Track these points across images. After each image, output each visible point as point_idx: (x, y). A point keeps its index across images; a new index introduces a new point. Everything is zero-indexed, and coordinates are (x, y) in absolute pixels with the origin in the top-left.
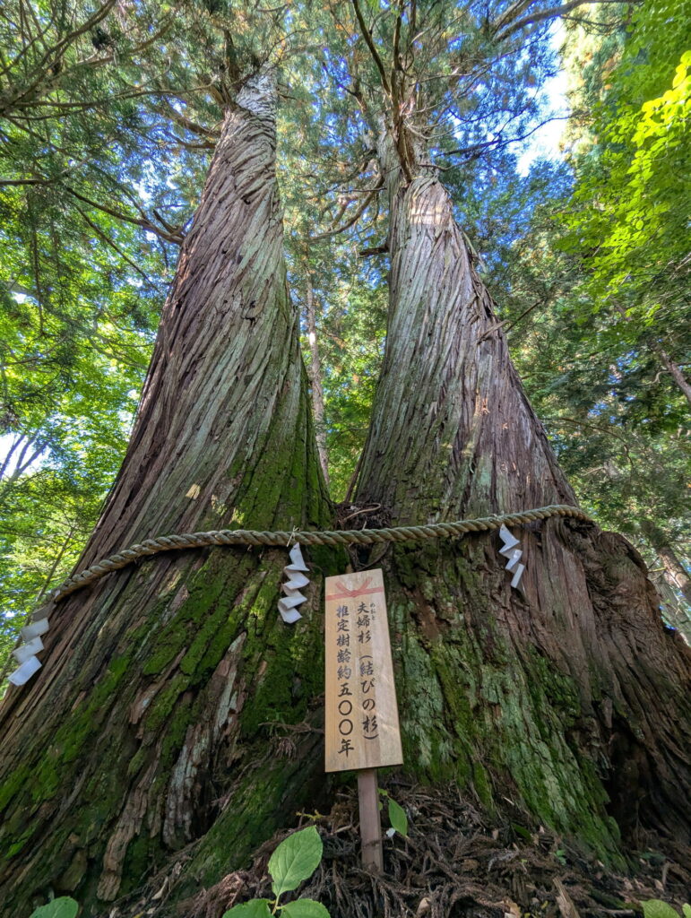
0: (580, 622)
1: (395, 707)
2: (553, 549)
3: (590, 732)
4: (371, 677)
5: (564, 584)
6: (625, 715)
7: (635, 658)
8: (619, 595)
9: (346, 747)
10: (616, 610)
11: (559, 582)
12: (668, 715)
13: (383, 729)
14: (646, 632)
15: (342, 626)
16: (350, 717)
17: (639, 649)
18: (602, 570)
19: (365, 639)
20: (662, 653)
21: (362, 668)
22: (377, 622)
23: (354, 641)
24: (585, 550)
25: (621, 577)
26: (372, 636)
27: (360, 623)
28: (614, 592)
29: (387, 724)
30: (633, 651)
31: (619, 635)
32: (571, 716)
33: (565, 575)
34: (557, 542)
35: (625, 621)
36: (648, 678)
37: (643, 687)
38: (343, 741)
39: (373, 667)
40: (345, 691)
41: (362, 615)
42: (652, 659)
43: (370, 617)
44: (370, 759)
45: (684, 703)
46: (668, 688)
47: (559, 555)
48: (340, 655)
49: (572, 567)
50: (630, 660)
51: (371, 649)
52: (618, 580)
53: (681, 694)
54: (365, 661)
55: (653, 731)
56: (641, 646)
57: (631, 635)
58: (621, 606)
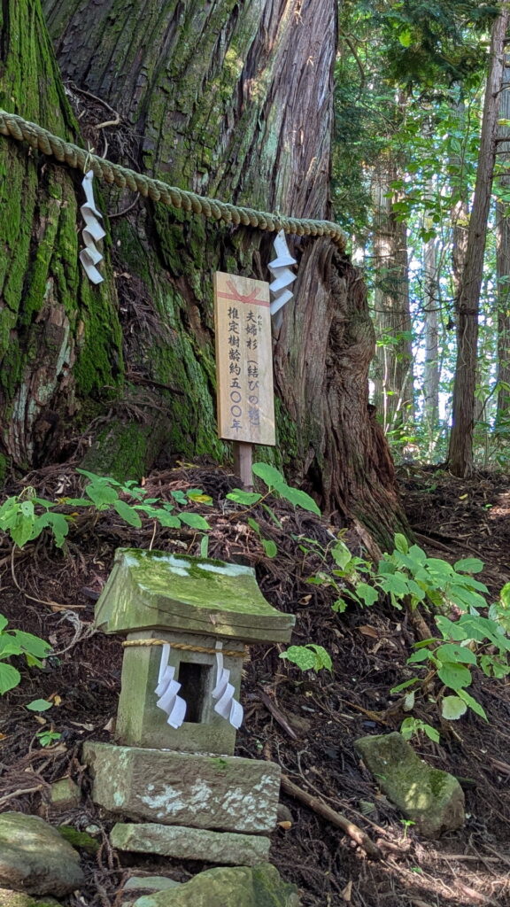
0: (308, 372)
1: (273, 407)
2: (309, 279)
3: (299, 471)
4: (256, 379)
5: (306, 325)
6: (322, 466)
7: (340, 422)
8: (348, 356)
9: (236, 425)
10: (339, 371)
11: (302, 321)
12: (346, 477)
13: (263, 420)
14: (355, 401)
15: (233, 327)
16: (239, 404)
17: (344, 415)
18: (346, 324)
19: (252, 347)
20: (361, 425)
21: (249, 370)
22: (262, 334)
23: (243, 345)
24: (339, 293)
25: (359, 339)
26: (258, 345)
27: (248, 330)
28: (345, 352)
29: (267, 417)
30: (340, 416)
31: (334, 397)
32: (289, 455)
33: (312, 315)
34: (316, 272)
35: (343, 385)
36: (344, 443)
37: (338, 449)
38: (234, 421)
39: (258, 372)
40: (235, 384)
41: (250, 323)
42: (350, 428)
43: (257, 327)
44: (254, 437)
45: (361, 470)
46: (354, 455)
47: (313, 289)
48: (232, 353)
49: (321, 309)
50: (335, 423)
51: (257, 356)
52: (355, 340)
53: (361, 463)
54: (252, 364)
55: (333, 484)
56: (347, 413)
57: (343, 402)
58: (346, 368)
